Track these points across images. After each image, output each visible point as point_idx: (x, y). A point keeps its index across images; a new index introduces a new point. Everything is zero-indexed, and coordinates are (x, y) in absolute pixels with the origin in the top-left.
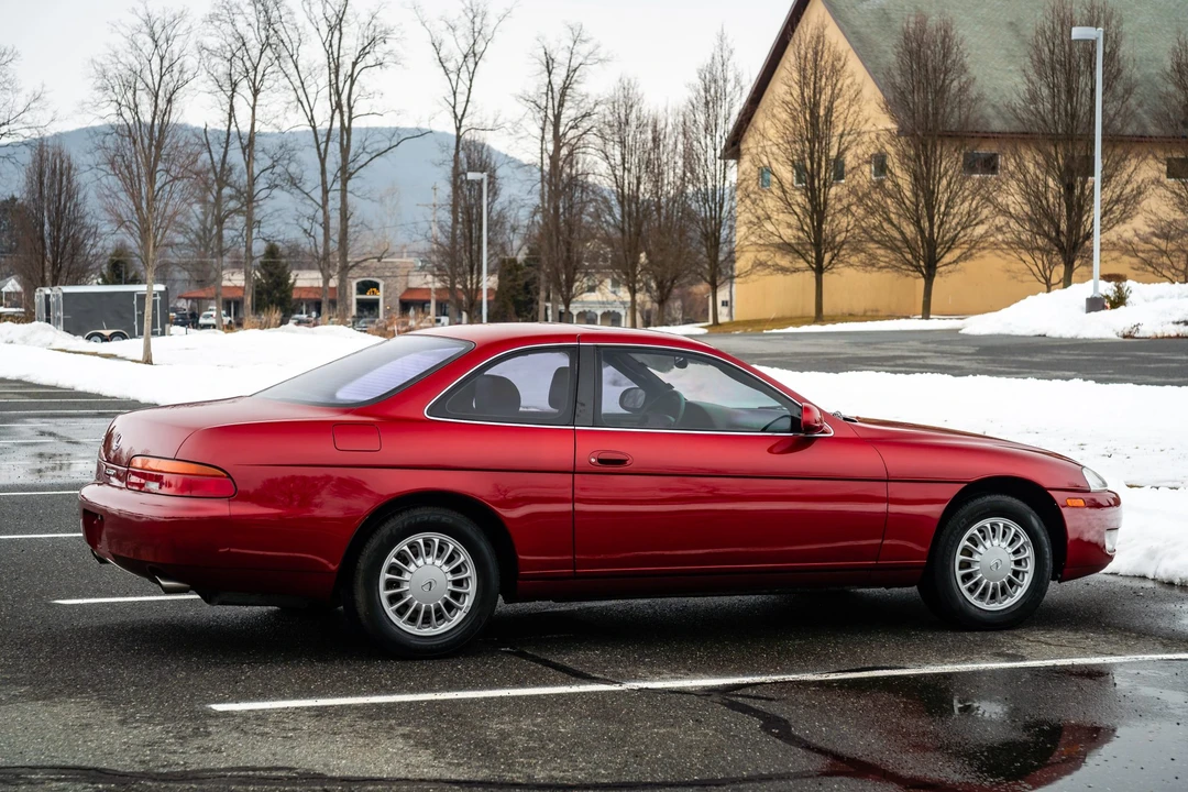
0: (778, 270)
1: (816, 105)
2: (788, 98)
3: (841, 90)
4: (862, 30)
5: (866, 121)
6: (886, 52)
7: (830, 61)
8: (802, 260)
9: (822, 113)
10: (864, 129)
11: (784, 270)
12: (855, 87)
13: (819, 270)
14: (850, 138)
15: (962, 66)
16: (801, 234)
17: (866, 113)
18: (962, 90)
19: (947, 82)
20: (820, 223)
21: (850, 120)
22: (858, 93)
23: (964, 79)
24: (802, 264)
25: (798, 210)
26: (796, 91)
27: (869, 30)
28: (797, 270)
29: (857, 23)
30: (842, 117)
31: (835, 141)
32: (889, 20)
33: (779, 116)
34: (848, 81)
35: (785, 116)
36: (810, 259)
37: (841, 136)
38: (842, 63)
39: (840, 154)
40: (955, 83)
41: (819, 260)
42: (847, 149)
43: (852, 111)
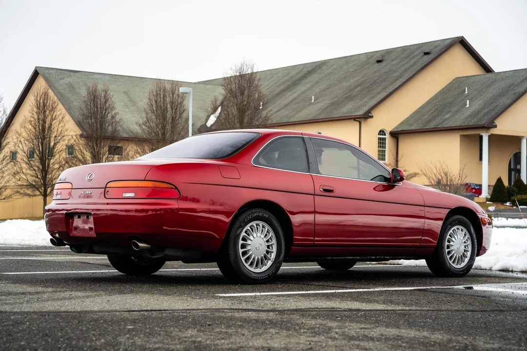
0: (26, 195)
1: (44, 122)
2: (32, 119)
3: (56, 116)
4: (62, 91)
5: (67, 130)
6: (73, 101)
7: (51, 104)
8: (37, 191)
9: (47, 126)
10: (66, 133)
11: (29, 195)
12: (62, 115)
13: (45, 195)
14: (59, 138)
15: (113, 107)
16: (37, 179)
17: (66, 127)
18: (113, 117)
19: (107, 113)
20: (46, 175)
21: (60, 130)
22: (63, 118)
23: (113, 112)
24: (37, 193)
25: (36, 169)
26: (36, 117)
27: (65, 92)
28: (35, 195)
29: (60, 88)
30: (57, 128)
31: (52, 139)
32: (73, 88)
33: (28, 127)
34: (59, 113)
35: (30, 127)
36: (41, 190)
37: (56, 137)
38: (56, 105)
39: (55, 144)
40: (110, 115)
41: (45, 191)
42: (58, 142)
43: (61, 125)
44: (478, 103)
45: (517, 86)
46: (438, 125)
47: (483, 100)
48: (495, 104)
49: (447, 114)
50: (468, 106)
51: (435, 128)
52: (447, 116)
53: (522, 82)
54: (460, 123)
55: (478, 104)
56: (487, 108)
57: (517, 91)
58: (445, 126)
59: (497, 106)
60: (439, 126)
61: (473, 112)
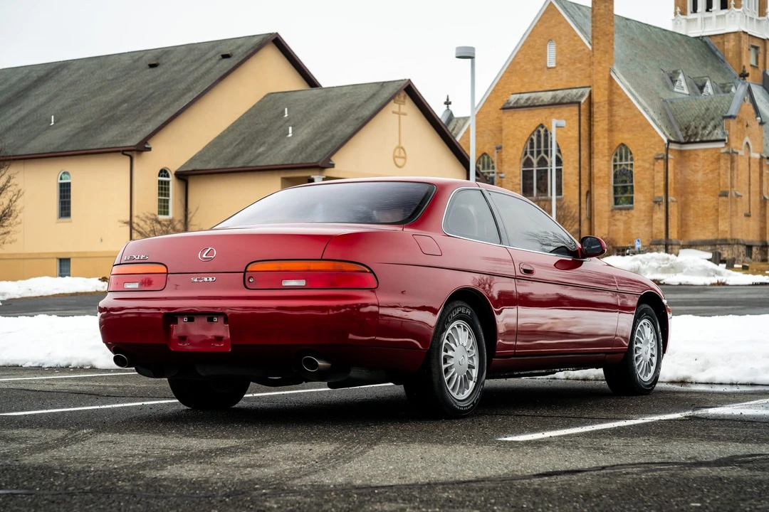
44: (305, 131)
45: (359, 107)
46: (248, 163)
47: (311, 127)
48: (330, 134)
49: (261, 146)
50: (290, 135)
51: (243, 167)
52: (261, 150)
53: (365, 102)
54: (282, 160)
55: (305, 133)
56: (319, 139)
57: (361, 115)
58: (259, 164)
59: (333, 136)
60: (250, 165)
61: (298, 144)
